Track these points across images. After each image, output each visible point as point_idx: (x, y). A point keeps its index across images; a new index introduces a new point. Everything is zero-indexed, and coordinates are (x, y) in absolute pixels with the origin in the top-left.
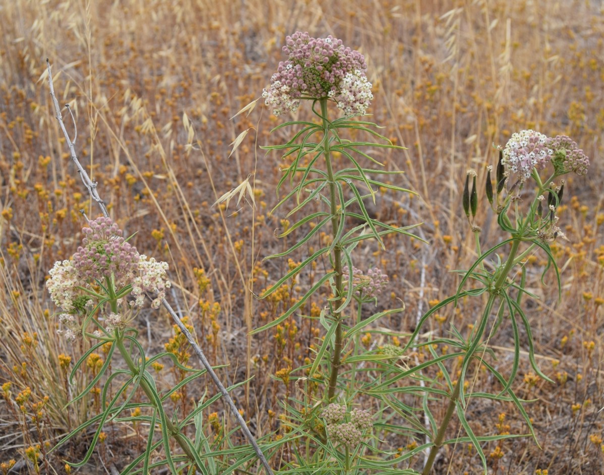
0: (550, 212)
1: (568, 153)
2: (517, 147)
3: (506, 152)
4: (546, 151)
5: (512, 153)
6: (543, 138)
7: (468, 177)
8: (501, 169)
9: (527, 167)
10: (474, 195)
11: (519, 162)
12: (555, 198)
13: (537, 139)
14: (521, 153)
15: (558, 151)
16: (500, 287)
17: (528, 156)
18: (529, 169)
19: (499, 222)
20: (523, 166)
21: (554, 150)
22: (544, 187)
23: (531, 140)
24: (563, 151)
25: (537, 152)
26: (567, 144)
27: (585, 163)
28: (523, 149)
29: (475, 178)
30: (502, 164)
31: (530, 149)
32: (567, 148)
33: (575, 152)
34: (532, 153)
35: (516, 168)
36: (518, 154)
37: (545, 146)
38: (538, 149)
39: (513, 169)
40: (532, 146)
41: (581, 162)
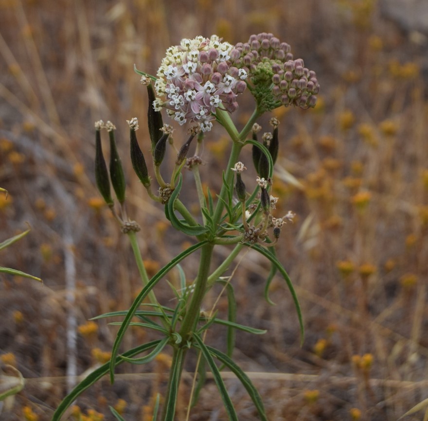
0: (260, 191)
1: (276, 70)
2: (178, 74)
3: (160, 85)
4: (235, 75)
5: (172, 89)
6: (226, 50)
7: (98, 134)
8: (155, 120)
9: (202, 113)
10: (115, 165)
11: (187, 103)
12: (264, 157)
13: (214, 55)
14: (188, 86)
15: (256, 68)
16: (191, 333)
17: (202, 90)
18: (208, 114)
19: (168, 217)
20: (195, 112)
21: (249, 67)
22: (243, 138)
23: (203, 58)
24: (266, 65)
25: (217, 81)
26: (270, 49)
27: (309, 86)
28: (190, 79)
29: (111, 133)
30: (156, 110)
31: (203, 77)
32: (273, 58)
33: (289, 67)
34: (209, 84)
35: (183, 115)
36: (182, 89)
37: (231, 63)
38: (218, 74)
39: (177, 119)
40: (208, 70)
41: (303, 84)
